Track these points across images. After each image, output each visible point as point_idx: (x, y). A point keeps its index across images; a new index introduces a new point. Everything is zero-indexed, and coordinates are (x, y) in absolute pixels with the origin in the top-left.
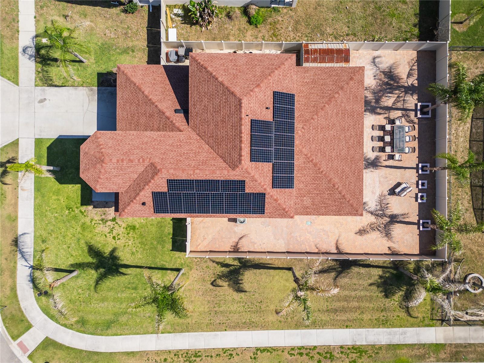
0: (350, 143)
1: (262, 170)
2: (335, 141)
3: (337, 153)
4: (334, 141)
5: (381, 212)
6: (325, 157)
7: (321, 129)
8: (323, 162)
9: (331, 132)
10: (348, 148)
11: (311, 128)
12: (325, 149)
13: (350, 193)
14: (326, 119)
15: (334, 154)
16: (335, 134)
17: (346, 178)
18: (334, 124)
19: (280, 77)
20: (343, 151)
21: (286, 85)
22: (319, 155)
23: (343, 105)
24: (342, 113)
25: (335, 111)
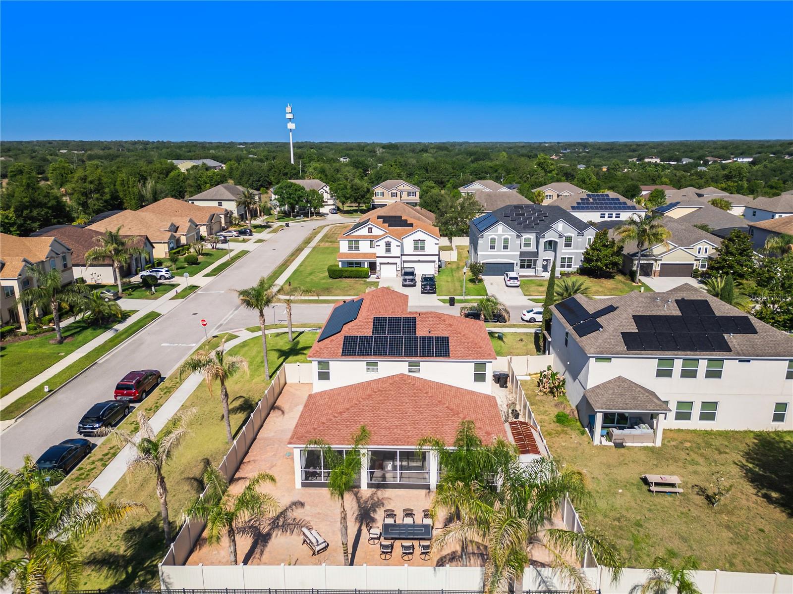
0: (395, 430)
1: (365, 328)
2: (399, 414)
3: (383, 416)
4: (399, 412)
5: (280, 523)
6: (378, 403)
7: (415, 400)
8: (371, 402)
9: (411, 410)
10: (389, 428)
11: (415, 391)
12: (388, 404)
13: (324, 430)
14: (428, 405)
15: (382, 412)
16: (408, 414)
17: (347, 425)
18: (422, 413)
19: (466, 344)
20: (384, 422)
21: (459, 349)
22: (381, 398)
23: (449, 422)
24: (437, 422)
25: (440, 414)
